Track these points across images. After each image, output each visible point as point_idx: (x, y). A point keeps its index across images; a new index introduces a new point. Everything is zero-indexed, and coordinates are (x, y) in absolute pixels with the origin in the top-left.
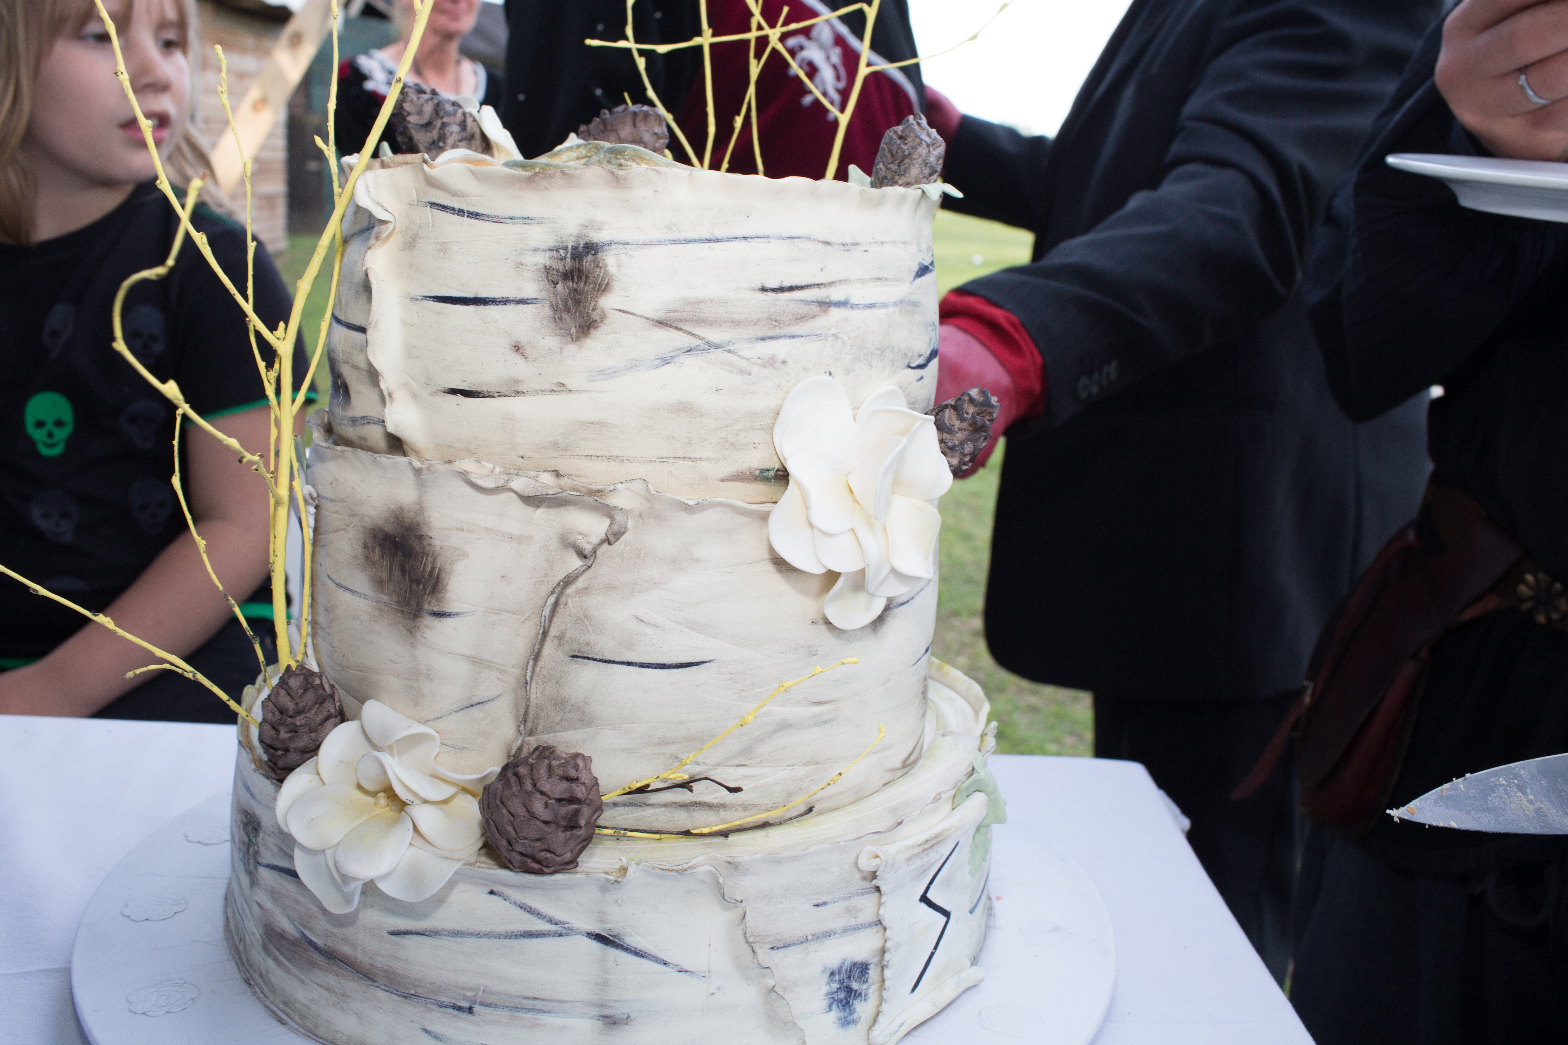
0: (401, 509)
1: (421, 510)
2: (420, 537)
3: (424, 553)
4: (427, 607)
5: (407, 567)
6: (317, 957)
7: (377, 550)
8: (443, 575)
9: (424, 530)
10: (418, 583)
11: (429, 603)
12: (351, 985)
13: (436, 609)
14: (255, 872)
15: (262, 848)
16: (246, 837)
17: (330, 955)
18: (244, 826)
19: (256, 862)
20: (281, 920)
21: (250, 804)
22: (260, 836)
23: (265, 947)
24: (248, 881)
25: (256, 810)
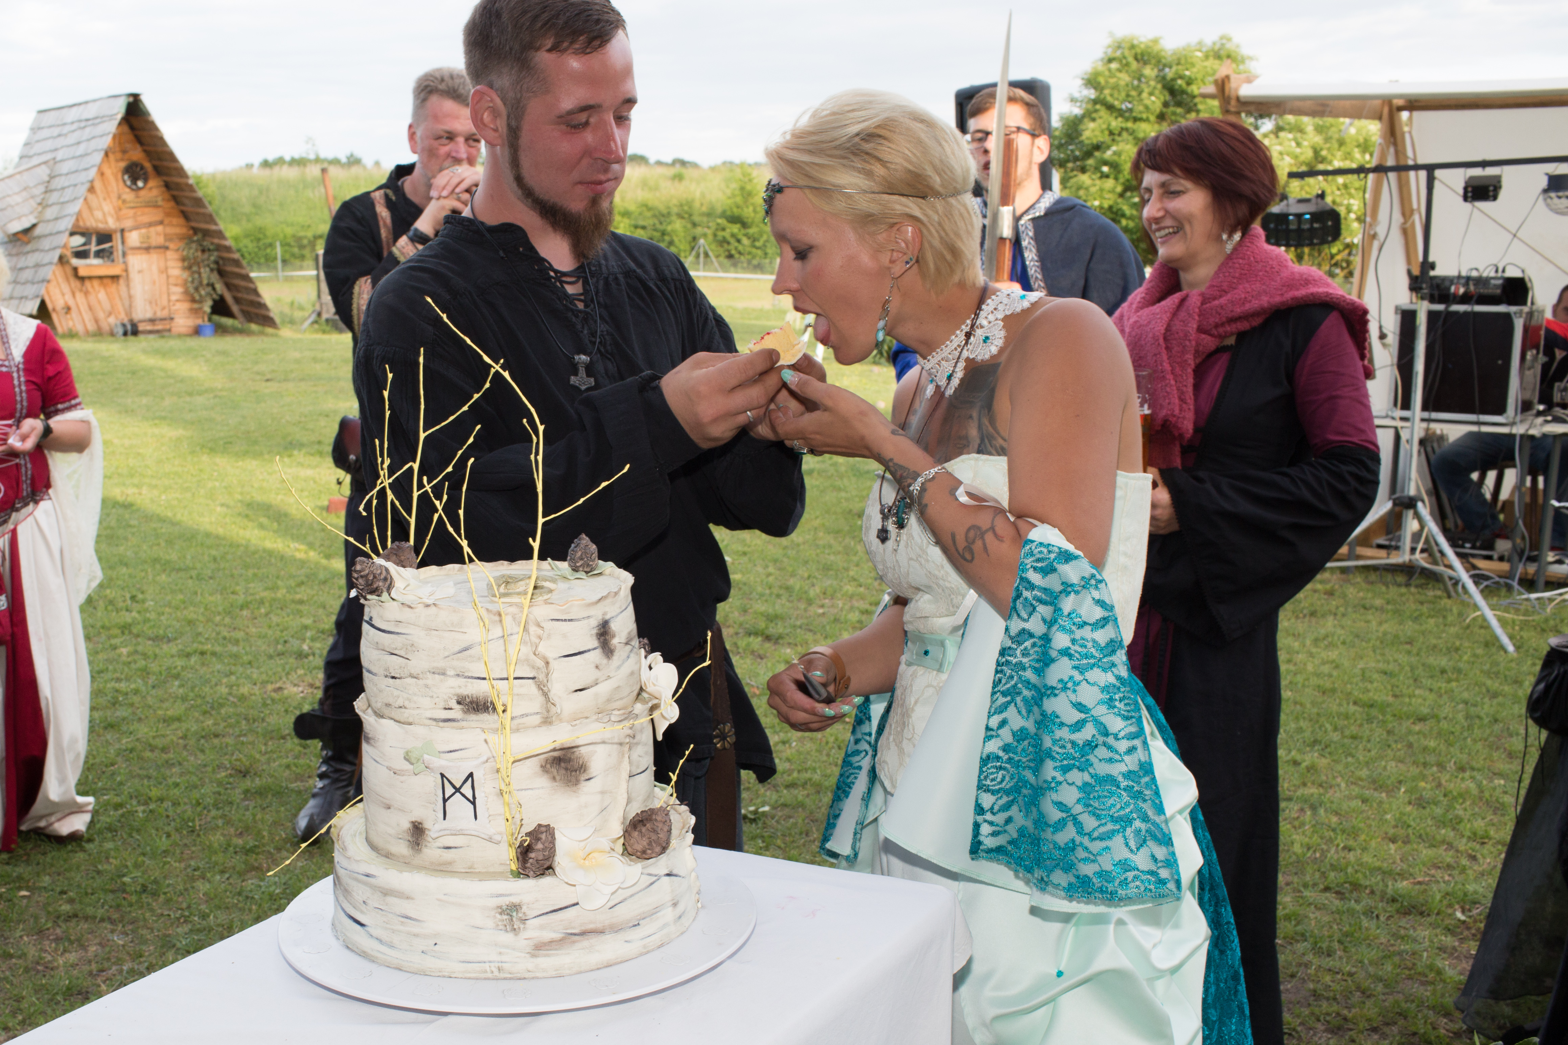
0: (561, 744)
1: (572, 742)
2: (574, 752)
3: (577, 758)
4: (582, 778)
5: (568, 768)
6: (577, 938)
8: (587, 764)
9: (575, 749)
10: (575, 771)
11: (583, 776)
12: (594, 940)
13: (587, 777)
14: (522, 926)
15: (528, 913)
16: (505, 917)
17: (583, 933)
18: (501, 914)
19: (524, 921)
20: (548, 935)
21: (504, 901)
22: (524, 909)
23: (534, 956)
24: (511, 936)
25: (515, 900)
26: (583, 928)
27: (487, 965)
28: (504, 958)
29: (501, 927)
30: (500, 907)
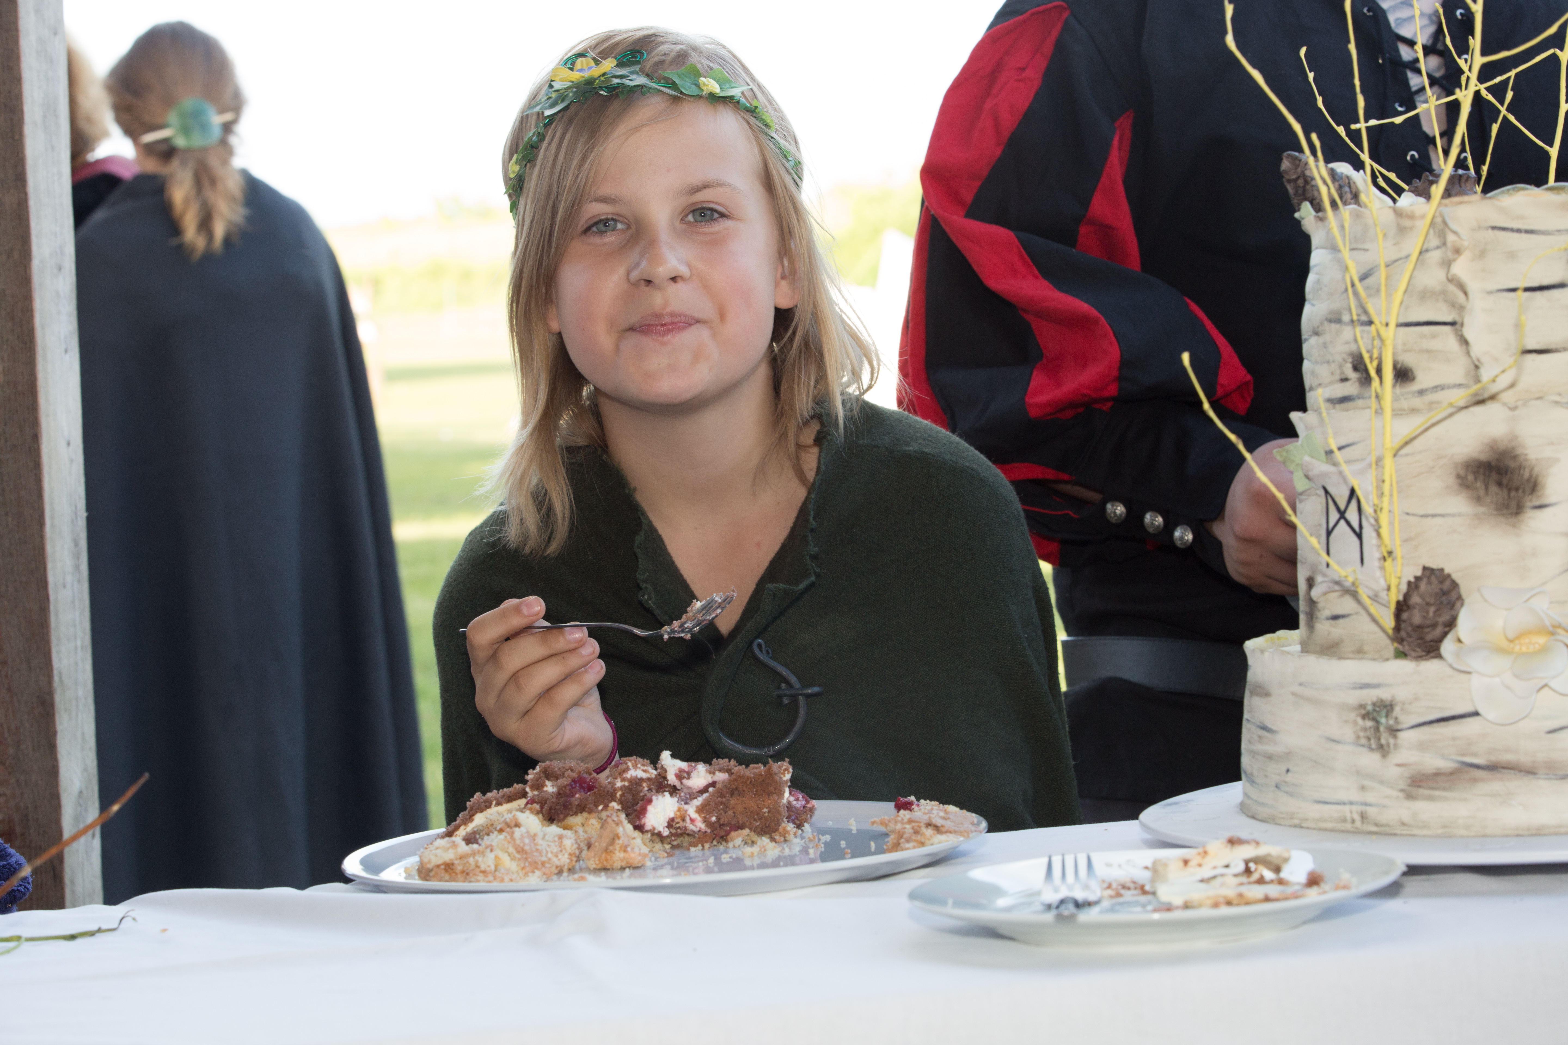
0: (1495, 441)
1: (1515, 437)
2: (1515, 457)
3: (1520, 467)
4: (1528, 504)
5: (1505, 481)
6: (1480, 773)
7: (1471, 477)
8: (1540, 479)
9: (1519, 451)
10: (1517, 489)
11: (1531, 501)
12: (1513, 783)
13: (1537, 503)
14: (1392, 741)
15: (1402, 718)
16: (1369, 724)
17: (1493, 768)
18: (1364, 717)
19: (1394, 731)
20: (1433, 762)
21: (1370, 696)
22: (1397, 710)
23: (1410, 797)
24: (1376, 756)
25: (1384, 694)
26: (1493, 758)
27: (1347, 808)
28: (1369, 797)
29: (1363, 741)
30: (1362, 706)
